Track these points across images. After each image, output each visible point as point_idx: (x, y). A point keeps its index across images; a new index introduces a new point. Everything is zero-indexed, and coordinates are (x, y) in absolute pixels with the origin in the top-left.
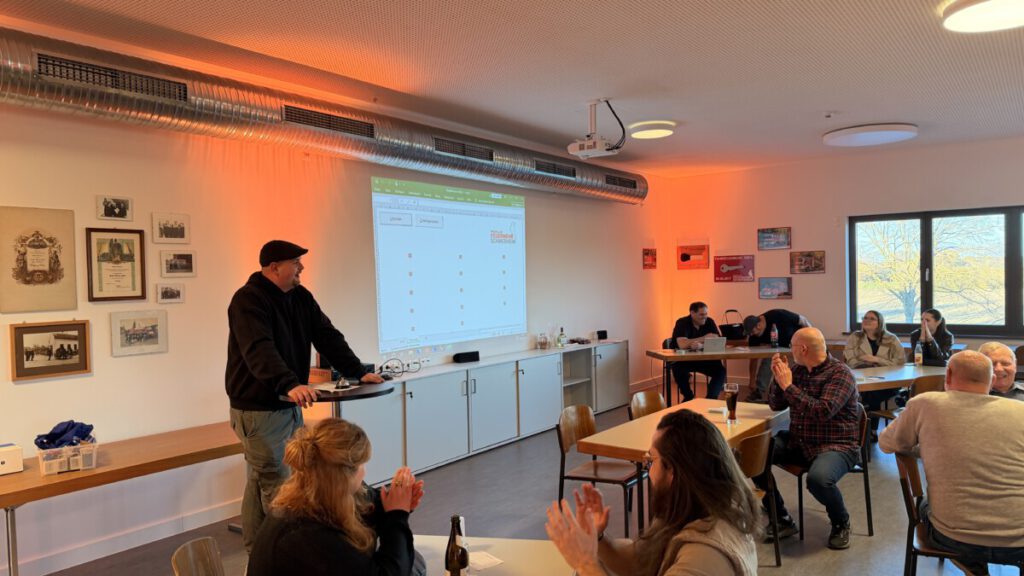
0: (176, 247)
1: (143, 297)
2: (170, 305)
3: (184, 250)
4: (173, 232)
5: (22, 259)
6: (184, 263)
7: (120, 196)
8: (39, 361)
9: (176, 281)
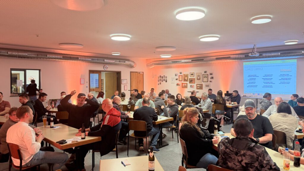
0: (211, 76)
1: (208, 82)
2: (211, 83)
3: (212, 76)
4: (211, 74)
5: (197, 78)
6: (212, 78)
7: (206, 70)
8: (198, 87)
9: (211, 80)
